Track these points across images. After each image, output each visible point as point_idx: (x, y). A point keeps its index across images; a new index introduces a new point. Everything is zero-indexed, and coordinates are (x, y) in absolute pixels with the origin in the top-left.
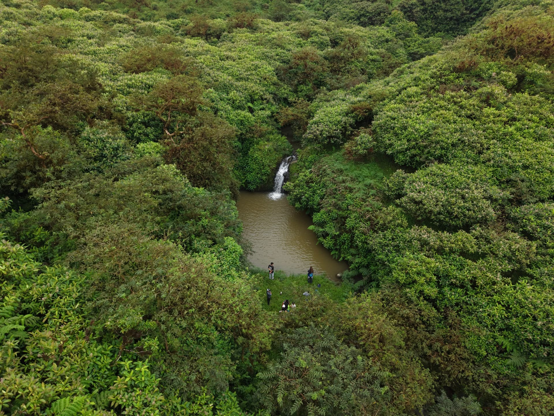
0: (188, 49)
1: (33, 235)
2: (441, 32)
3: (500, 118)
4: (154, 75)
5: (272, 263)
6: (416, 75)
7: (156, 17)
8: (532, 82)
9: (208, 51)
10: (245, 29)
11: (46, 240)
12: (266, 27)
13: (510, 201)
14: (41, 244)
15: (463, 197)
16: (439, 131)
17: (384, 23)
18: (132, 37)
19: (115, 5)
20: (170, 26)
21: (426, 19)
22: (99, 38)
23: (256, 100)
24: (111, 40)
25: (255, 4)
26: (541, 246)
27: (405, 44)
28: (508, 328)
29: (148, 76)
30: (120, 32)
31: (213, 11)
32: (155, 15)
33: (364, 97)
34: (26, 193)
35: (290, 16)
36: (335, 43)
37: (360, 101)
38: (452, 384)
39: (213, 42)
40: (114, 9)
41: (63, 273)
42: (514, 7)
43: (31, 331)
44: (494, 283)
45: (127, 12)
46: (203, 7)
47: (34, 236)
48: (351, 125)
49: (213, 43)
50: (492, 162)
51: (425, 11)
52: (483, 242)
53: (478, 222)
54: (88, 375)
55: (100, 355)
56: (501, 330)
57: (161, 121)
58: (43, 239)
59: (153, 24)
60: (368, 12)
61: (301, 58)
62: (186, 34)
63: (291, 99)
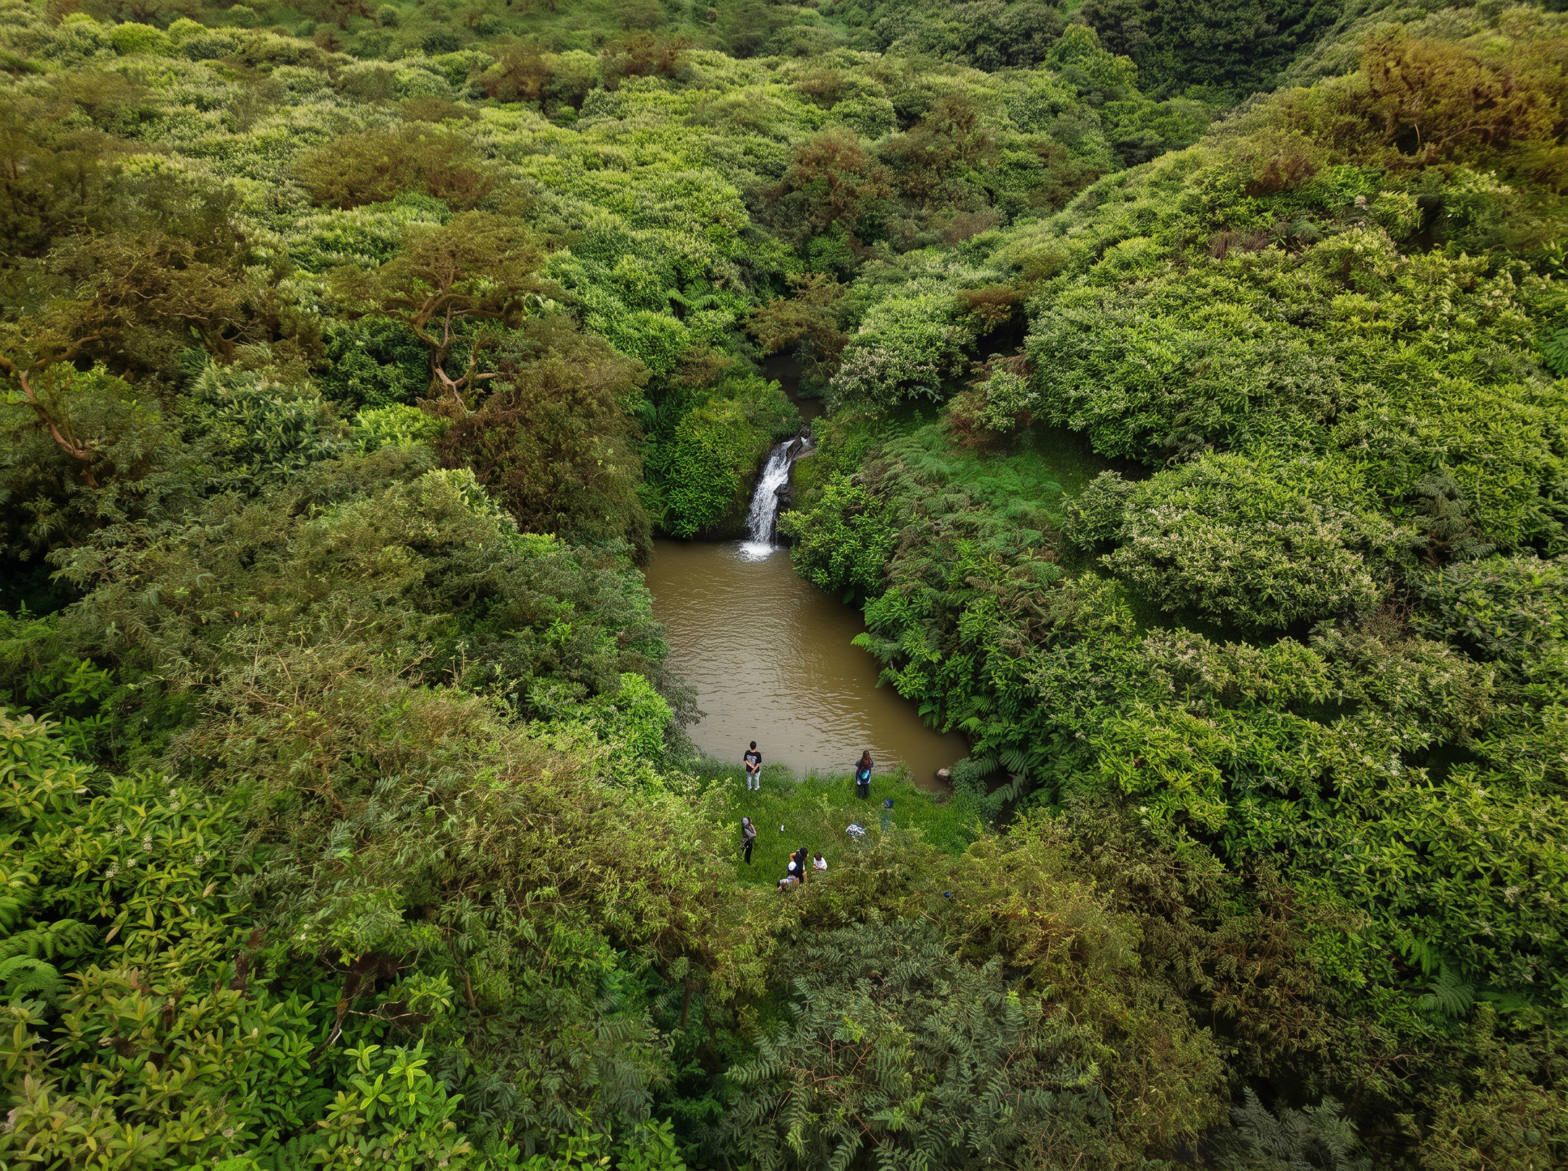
0: (492, 139)
1: (65, 684)
2: (1200, 83)
3: (1381, 323)
4: (399, 213)
5: (753, 745)
6: (1142, 203)
7: (394, 48)
8: (1462, 221)
9: (549, 142)
10: (652, 79)
11: (104, 696)
12: (711, 73)
13: (1418, 552)
14: (91, 708)
15: (1288, 546)
16: (1214, 360)
17: (1043, 59)
18: (329, 105)
19: (272, 12)
20: (435, 72)
21: (1160, 47)
22: (231, 108)
23: (691, 282)
24: (268, 113)
25: (677, 8)
26: (1506, 677)
27: (1104, 119)
28: (1426, 907)
29: (379, 215)
30: (292, 88)
31: (556, 27)
32: (389, 40)
33: (999, 267)
34: (39, 562)
35: (779, 41)
36: (908, 117)
37: (987, 281)
38: (1273, 1070)
39: (559, 118)
40: (269, 22)
41: (160, 793)
42: (1402, 12)
43: (73, 969)
44: (1382, 784)
45: (309, 32)
46: (530, 16)
47: (66, 688)
48: (964, 349)
49: (565, 121)
50: (1365, 445)
51: (1155, 24)
52: (1345, 670)
53: (1331, 615)
54: (250, 1089)
55: (280, 1031)
56: (1404, 913)
57: (424, 344)
58: (95, 696)
59: (384, 65)
60: (997, 30)
61: (818, 161)
62: (484, 95)
63: (791, 276)
